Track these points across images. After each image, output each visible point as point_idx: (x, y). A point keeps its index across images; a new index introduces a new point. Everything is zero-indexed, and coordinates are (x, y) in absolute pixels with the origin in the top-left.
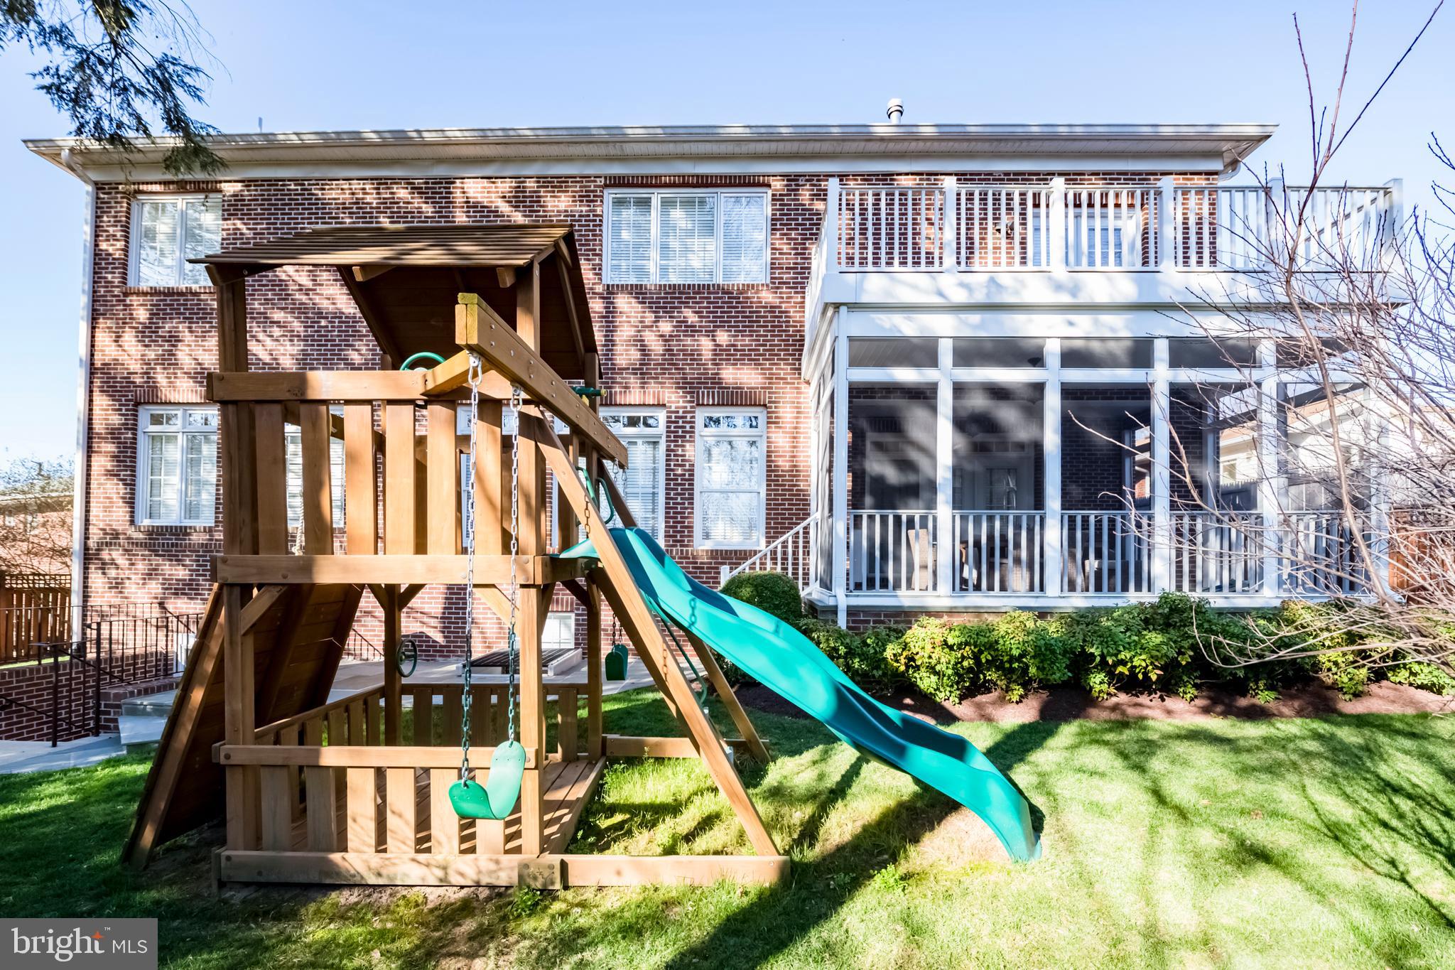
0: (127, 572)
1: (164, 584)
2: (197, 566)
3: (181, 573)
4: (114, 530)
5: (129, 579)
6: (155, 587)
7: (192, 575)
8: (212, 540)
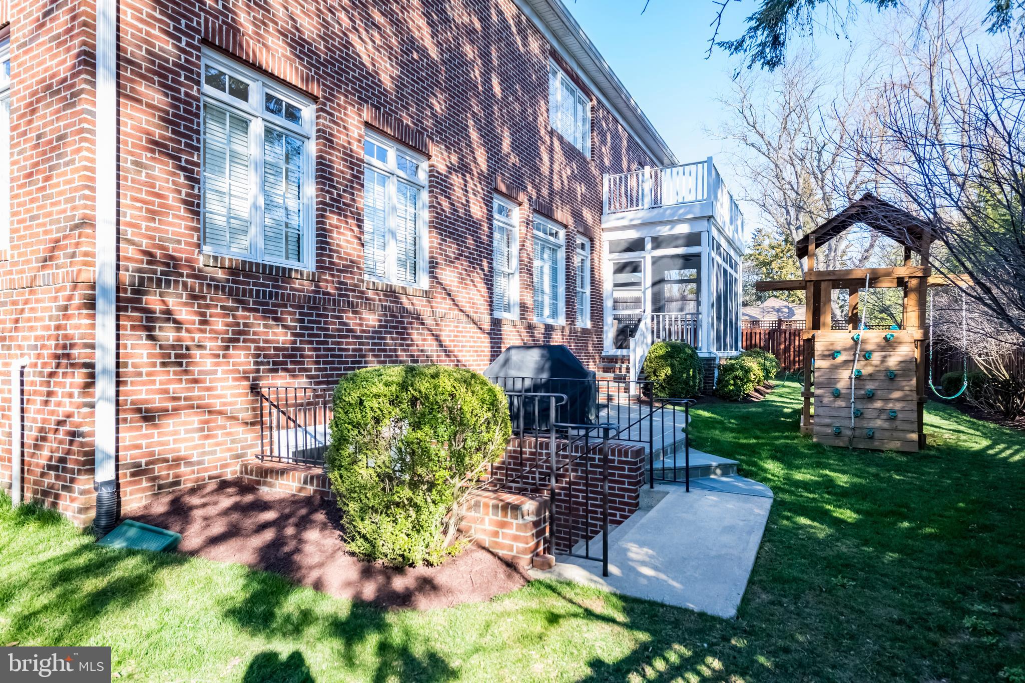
0: (197, 336)
1: (258, 356)
2: (302, 328)
3: (280, 336)
4: (172, 258)
5: (200, 347)
6: (242, 358)
7: (295, 342)
8: (318, 292)
